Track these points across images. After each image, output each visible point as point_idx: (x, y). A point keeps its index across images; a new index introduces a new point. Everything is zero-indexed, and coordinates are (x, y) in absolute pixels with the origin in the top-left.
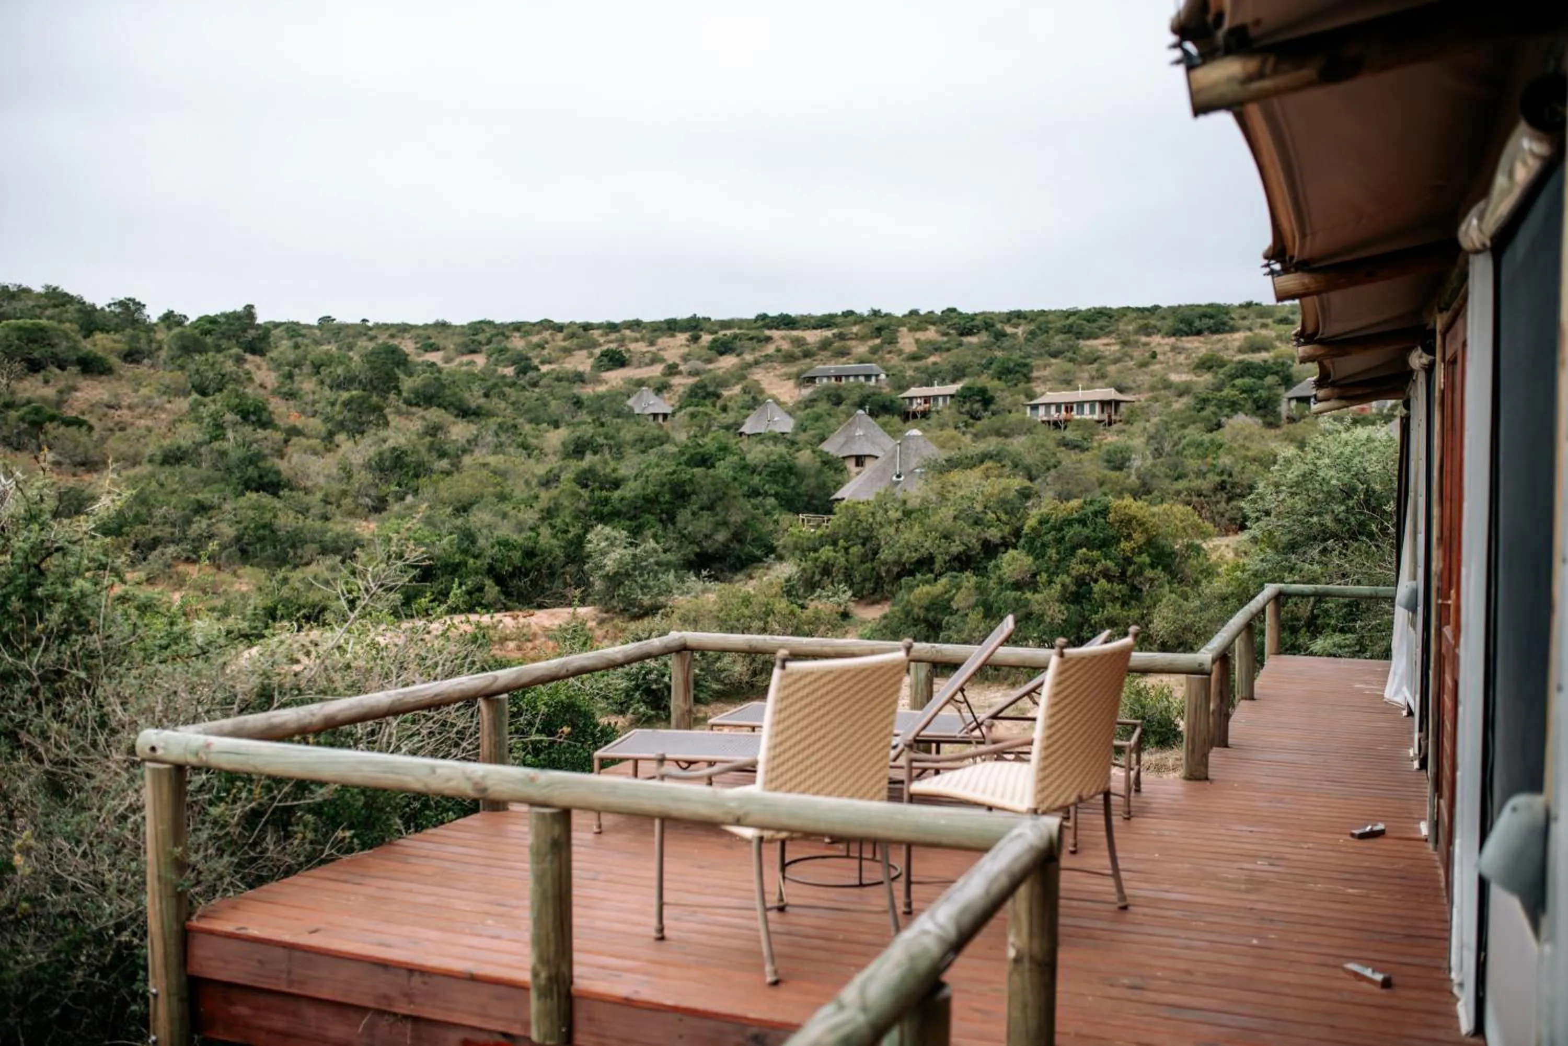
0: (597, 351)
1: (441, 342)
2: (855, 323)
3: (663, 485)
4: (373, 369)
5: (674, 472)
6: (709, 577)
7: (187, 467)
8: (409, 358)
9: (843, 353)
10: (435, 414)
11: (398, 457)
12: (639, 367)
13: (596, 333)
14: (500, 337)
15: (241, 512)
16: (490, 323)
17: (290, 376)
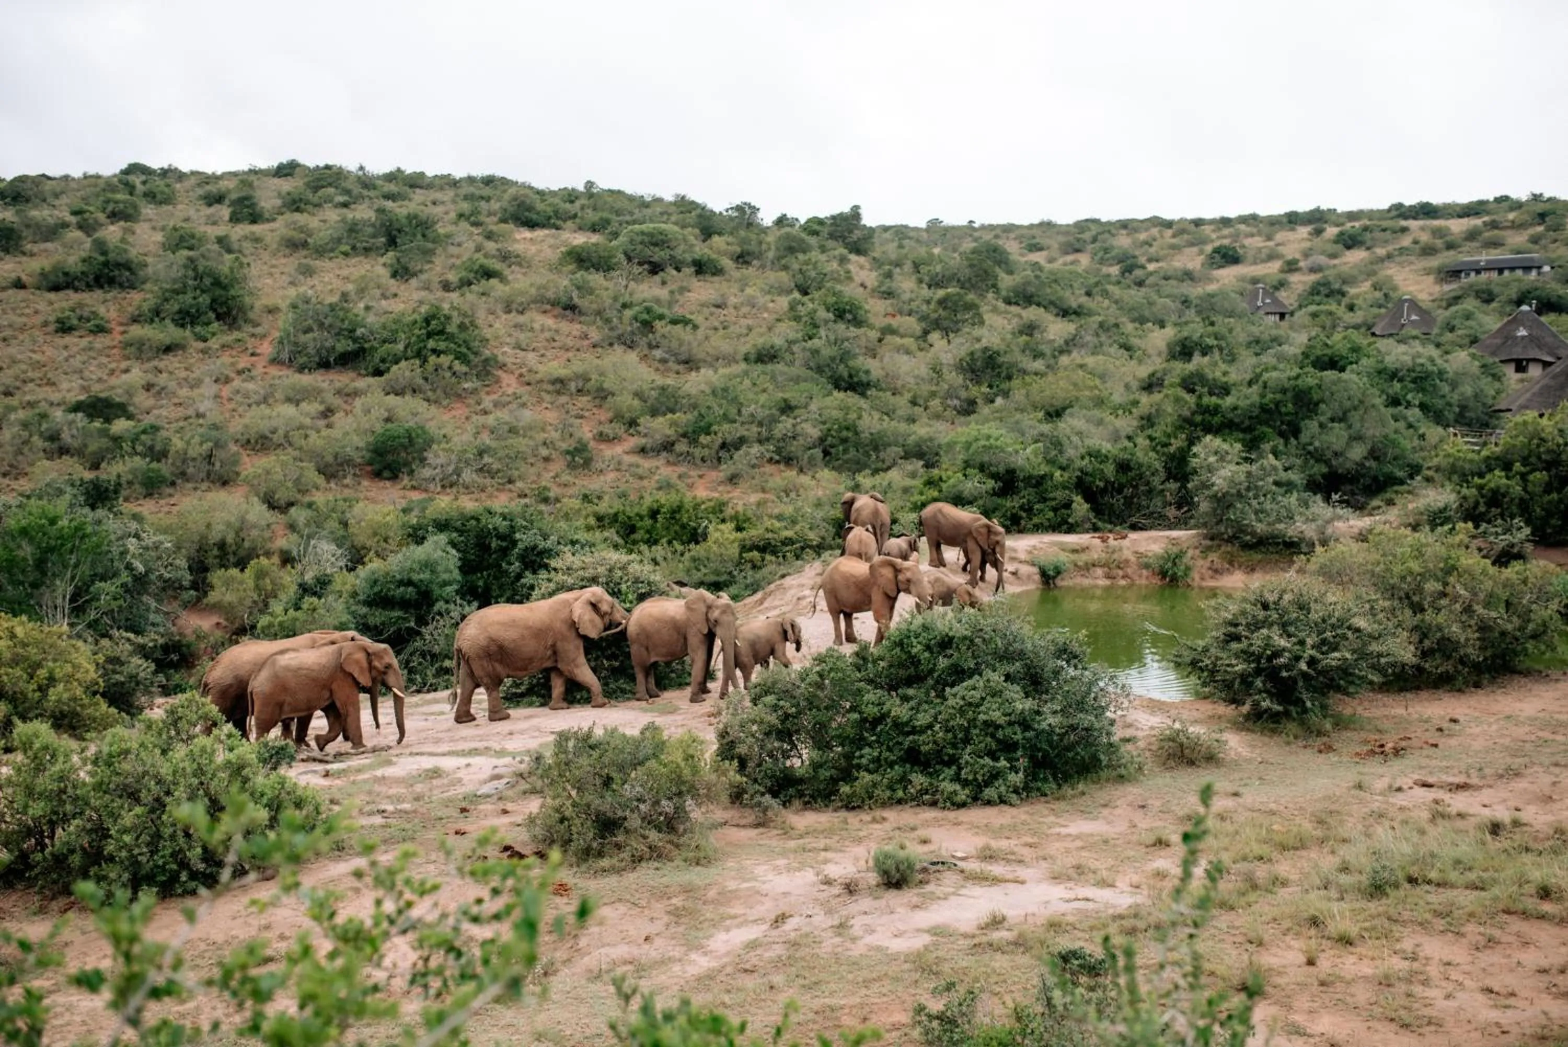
0: (1209, 248)
1: (1044, 242)
2: (1511, 209)
3: (1284, 391)
4: (971, 266)
5: (1297, 377)
6: (1341, 502)
7: (780, 367)
8: (1011, 257)
9: (1495, 244)
10: (1032, 313)
11: (990, 357)
12: (1255, 263)
13: (1207, 229)
14: (1107, 235)
15: (826, 413)
16: (1096, 221)
17: (889, 275)
